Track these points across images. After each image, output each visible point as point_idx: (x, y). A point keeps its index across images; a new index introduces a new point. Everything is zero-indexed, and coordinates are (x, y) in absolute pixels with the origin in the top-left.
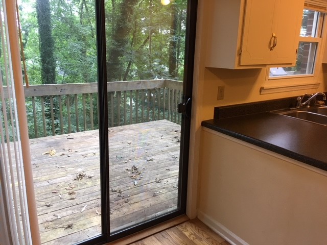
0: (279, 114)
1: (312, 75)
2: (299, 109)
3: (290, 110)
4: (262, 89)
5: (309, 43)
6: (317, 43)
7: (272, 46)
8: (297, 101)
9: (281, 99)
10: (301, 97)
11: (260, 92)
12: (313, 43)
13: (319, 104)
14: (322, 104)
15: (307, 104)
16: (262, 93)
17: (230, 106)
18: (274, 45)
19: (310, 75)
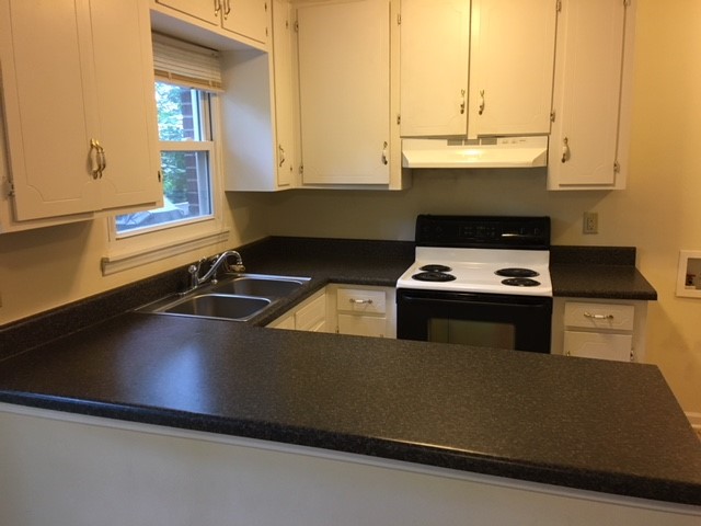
0: (156, 311)
1: (211, 216)
2: (198, 292)
3: (179, 297)
4: (104, 263)
5: (193, 152)
6: (207, 152)
7: (97, 169)
8: (190, 275)
9: (154, 277)
10: (196, 264)
11: (103, 269)
12: (199, 152)
13: (234, 271)
14: (240, 272)
15: (212, 278)
16: (106, 272)
17: (24, 320)
18: (102, 167)
19: (207, 217)
